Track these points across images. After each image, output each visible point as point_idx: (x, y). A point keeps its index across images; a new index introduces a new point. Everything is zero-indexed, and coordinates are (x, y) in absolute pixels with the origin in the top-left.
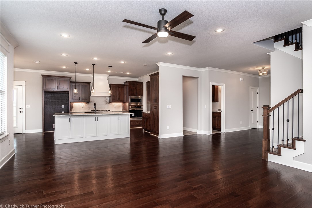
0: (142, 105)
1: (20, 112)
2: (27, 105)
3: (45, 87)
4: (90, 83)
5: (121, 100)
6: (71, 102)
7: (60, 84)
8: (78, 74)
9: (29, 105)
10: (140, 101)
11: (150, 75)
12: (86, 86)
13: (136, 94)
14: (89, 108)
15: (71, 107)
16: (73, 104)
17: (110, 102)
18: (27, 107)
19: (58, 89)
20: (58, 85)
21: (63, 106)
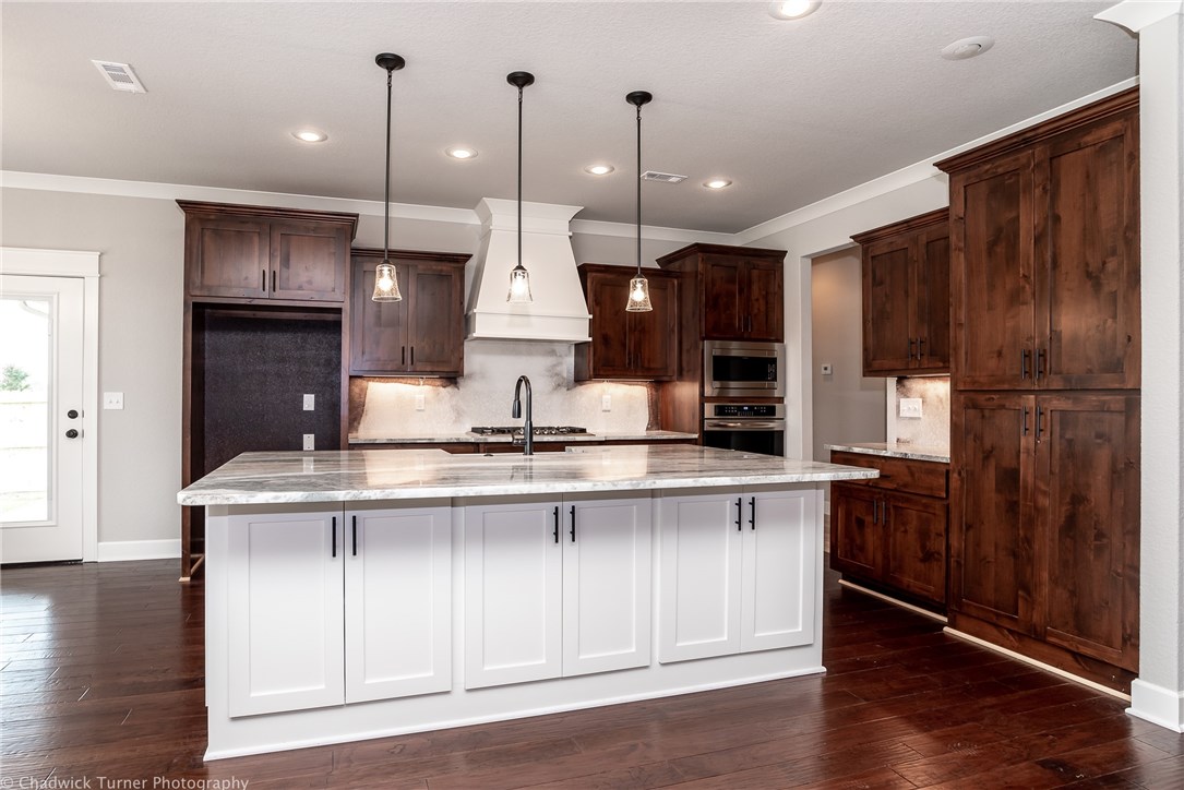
0: (781, 400)
1: (72, 434)
2: (107, 396)
3: (198, 282)
4: (470, 256)
5: (649, 369)
6: (351, 377)
7: (286, 262)
8: (400, 211)
9: (119, 396)
10: (764, 369)
11: (940, 165)
12: (441, 276)
13: (746, 327)
14: (459, 414)
15: (351, 410)
16: (364, 391)
17: (579, 380)
18: (106, 406)
19: (278, 294)
20: (277, 267)
21: (309, 402)
